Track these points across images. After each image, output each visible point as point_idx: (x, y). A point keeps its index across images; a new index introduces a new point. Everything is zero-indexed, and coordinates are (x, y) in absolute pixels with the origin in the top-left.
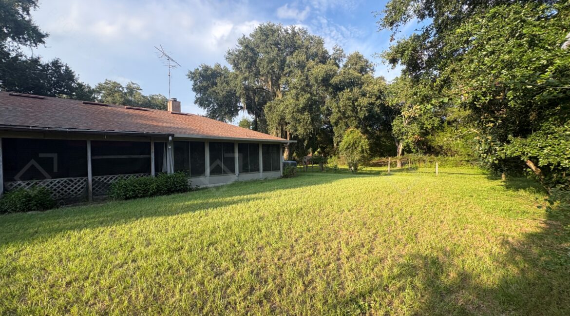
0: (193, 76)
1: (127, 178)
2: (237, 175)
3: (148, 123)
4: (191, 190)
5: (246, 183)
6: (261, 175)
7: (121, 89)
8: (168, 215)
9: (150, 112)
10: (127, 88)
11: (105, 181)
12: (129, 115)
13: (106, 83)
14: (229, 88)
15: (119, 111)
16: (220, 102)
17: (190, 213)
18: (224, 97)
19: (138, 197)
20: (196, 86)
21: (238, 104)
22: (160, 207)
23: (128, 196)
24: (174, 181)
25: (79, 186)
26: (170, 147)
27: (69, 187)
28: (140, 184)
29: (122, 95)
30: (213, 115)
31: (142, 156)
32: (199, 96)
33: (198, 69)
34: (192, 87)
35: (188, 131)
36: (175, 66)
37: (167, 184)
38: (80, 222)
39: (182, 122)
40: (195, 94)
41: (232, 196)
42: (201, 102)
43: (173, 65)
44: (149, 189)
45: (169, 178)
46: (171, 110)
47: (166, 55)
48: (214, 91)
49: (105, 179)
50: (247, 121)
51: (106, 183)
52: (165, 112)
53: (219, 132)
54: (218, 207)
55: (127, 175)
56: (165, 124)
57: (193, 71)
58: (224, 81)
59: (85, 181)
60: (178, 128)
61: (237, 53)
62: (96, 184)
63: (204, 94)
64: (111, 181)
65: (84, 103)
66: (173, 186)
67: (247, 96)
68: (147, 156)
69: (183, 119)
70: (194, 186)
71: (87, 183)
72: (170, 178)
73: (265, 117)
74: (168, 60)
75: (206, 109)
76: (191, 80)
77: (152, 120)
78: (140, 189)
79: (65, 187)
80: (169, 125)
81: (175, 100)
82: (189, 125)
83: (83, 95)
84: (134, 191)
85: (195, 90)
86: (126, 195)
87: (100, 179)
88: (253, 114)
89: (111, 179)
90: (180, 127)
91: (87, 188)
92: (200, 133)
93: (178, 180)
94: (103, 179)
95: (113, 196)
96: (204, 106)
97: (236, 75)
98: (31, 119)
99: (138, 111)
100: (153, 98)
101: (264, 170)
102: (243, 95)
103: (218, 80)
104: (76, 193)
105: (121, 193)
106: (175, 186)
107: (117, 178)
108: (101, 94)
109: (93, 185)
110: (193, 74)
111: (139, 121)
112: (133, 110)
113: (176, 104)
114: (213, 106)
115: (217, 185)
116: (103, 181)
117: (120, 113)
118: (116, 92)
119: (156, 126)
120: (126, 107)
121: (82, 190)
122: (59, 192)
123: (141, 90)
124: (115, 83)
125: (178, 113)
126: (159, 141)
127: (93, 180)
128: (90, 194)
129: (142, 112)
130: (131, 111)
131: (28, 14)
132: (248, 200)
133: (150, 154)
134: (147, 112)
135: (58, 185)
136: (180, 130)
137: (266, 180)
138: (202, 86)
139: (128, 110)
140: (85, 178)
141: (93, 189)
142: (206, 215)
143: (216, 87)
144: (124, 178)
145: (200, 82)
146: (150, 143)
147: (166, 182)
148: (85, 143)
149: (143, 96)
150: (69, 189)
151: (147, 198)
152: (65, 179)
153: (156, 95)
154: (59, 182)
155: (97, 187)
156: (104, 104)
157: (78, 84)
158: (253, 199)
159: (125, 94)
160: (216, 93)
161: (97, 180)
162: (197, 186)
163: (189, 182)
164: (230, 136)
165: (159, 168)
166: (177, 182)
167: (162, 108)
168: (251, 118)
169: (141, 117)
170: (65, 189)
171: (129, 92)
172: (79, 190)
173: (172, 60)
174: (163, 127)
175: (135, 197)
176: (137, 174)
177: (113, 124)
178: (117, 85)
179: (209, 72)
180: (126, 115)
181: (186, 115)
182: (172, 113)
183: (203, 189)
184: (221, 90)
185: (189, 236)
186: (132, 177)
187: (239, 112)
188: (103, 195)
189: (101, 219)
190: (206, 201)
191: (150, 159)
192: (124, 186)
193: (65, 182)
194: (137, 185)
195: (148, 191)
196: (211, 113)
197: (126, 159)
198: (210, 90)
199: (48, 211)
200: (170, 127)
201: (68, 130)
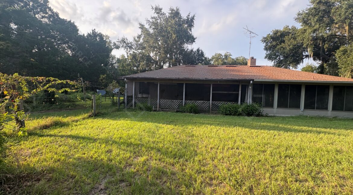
0: (265, 40)
1: (226, 104)
2: (302, 110)
3: (237, 73)
4: (262, 116)
5: (312, 118)
6: (330, 113)
7: (222, 57)
8: (252, 129)
9: (238, 67)
10: (225, 56)
11: (217, 104)
12: (227, 70)
13: (215, 55)
14: (296, 42)
15: (223, 68)
16: (287, 55)
17: (266, 131)
18: (290, 49)
19: (232, 115)
20: (267, 46)
21: (304, 53)
22: (245, 123)
23: (227, 113)
24: (252, 109)
25: (207, 105)
26: (250, 88)
27: (203, 105)
28: (233, 108)
29: (222, 60)
30: (279, 64)
31: (234, 92)
32: (269, 52)
33: (270, 34)
34: (264, 47)
35: (261, 77)
36: (254, 36)
37: (247, 110)
38: (210, 122)
39: (257, 72)
40: (266, 52)
41: (300, 126)
42: (269, 57)
43: (253, 36)
44: (238, 111)
45: (248, 106)
46: (250, 65)
47: (249, 31)
48: (282, 47)
49: (217, 103)
50: (312, 67)
51: (217, 105)
52: (246, 66)
53: (286, 76)
54: (288, 132)
55: (226, 102)
56: (246, 74)
57: (265, 36)
58: (292, 38)
59: (209, 103)
60: (254, 76)
61: (307, 12)
62: (213, 105)
63: (273, 51)
64: (219, 104)
65: (208, 66)
66: (251, 112)
67: (315, 45)
68: (237, 93)
69: (257, 70)
70: (264, 114)
71: (210, 104)
72: (250, 106)
73: (336, 62)
74: (250, 33)
75: (274, 61)
76: (264, 43)
77: (239, 72)
78: (233, 111)
79: (202, 105)
80: (248, 74)
81: (252, 58)
82: (261, 73)
83: (207, 62)
84: (230, 111)
85: (266, 49)
86: (226, 113)
87: (215, 103)
88: (320, 60)
89: (219, 103)
90: (255, 75)
91: (210, 107)
92: (270, 78)
93: (254, 108)
94: (216, 103)
95: (220, 112)
96: (272, 59)
97: (305, 30)
98: (192, 75)
99: (231, 67)
100: (237, 59)
101: (334, 109)
102: (311, 44)
103: (286, 39)
104: (205, 108)
105: (224, 111)
106: (252, 112)
107: (222, 103)
108: (213, 61)
109: (212, 105)
110: (266, 38)
111: (232, 73)
112: (229, 67)
113: (253, 60)
114: (279, 58)
115: (283, 115)
116: (216, 104)
117: (223, 69)
118: (219, 58)
119: (241, 75)
120: (225, 66)
121: (208, 107)
122: (200, 107)
123: (231, 55)
124: (219, 54)
125: (254, 66)
126: (244, 84)
127: (212, 103)
128: (211, 110)
129: (233, 68)
130: (228, 68)
131: (191, 31)
132: (319, 133)
133: (238, 91)
134: (236, 67)
135: (200, 104)
136: (256, 77)
137: (335, 118)
138: (272, 45)
139: (226, 67)
140: (209, 102)
141: (212, 107)
142: (279, 135)
143: (283, 44)
144: (225, 103)
145: (270, 43)
146: (239, 85)
147: (247, 109)
148: (210, 85)
149: (232, 59)
150: (203, 106)
151: (236, 116)
152: (202, 101)
153: (239, 57)
154: (200, 103)
155: (213, 106)
156: (214, 65)
157: (205, 58)
158: (325, 133)
159: (224, 59)
160: (284, 48)
161: (213, 103)
162: (267, 114)
163: (262, 111)
164: (296, 80)
165: (243, 100)
166: (254, 109)
167: (242, 64)
168: (317, 64)
169: (233, 70)
170: (202, 106)
171: (225, 58)
172: (207, 107)
173: (253, 33)
174: (245, 75)
175: (230, 114)
176: (231, 102)
177: (220, 75)
178: (220, 55)
179: (279, 34)
180: (226, 70)
181: (260, 67)
182: (250, 66)
183: (271, 116)
184: (288, 45)
185: (269, 145)
186: (229, 103)
187: (304, 60)
188: (215, 111)
189: (218, 123)
190: (277, 125)
191: (238, 94)
192: (225, 108)
193: (202, 103)
194: (231, 108)
195: (237, 112)
196: (277, 63)
197: (227, 93)
198: (278, 47)
199: (197, 115)
200: (249, 75)
201: (205, 79)
